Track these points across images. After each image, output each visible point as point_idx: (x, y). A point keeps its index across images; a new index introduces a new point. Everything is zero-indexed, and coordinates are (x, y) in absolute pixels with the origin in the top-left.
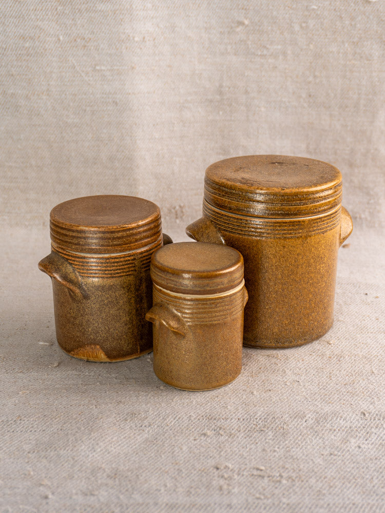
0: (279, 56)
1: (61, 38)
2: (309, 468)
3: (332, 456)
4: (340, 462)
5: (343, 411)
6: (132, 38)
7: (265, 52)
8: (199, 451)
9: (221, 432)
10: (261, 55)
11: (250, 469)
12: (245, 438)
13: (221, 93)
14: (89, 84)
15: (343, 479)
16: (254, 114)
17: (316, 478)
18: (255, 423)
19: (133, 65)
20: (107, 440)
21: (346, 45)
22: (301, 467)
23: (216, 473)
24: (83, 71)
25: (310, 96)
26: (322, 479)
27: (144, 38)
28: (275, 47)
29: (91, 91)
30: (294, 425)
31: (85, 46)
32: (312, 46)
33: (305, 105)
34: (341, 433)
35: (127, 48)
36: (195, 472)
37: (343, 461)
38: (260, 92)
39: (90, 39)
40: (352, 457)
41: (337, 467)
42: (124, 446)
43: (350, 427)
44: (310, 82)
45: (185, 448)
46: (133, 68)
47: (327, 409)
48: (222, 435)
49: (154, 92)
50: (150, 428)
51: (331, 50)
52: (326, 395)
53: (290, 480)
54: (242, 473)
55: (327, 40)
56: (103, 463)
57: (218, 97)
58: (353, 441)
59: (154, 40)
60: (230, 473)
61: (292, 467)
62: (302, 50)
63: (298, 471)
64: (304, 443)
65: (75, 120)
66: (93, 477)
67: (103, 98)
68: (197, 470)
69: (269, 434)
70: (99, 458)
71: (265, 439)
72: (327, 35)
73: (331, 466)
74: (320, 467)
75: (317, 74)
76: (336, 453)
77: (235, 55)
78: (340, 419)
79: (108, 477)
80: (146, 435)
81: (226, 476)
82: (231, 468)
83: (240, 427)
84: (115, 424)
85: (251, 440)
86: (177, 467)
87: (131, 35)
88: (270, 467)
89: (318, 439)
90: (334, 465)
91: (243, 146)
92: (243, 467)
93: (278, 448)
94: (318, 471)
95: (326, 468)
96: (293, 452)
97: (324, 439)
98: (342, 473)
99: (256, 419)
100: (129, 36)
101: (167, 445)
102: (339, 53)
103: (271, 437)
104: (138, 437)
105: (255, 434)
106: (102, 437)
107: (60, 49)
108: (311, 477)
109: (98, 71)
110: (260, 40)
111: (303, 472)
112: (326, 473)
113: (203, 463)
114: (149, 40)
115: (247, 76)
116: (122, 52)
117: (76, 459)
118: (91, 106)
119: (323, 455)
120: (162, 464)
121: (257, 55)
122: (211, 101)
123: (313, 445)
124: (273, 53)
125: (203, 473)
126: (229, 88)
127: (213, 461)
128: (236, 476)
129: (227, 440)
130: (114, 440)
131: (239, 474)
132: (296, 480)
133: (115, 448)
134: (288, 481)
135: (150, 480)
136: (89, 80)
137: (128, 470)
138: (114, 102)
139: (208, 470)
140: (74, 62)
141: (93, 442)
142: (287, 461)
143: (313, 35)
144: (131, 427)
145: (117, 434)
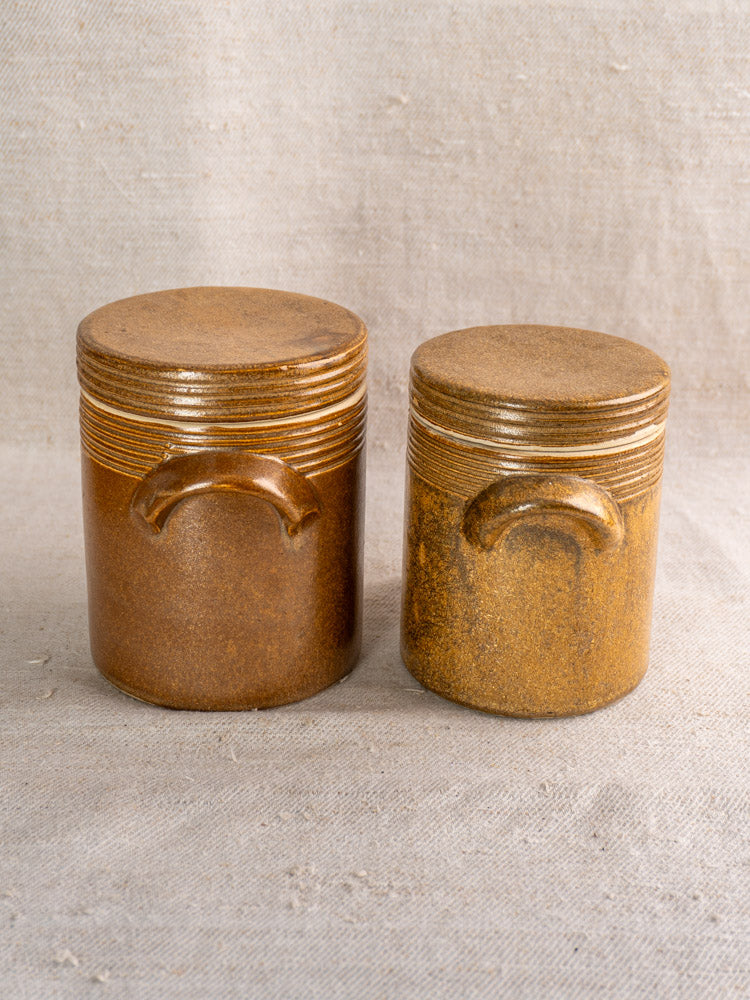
0: (462, 157)
1: (82, 124)
2: (438, 874)
3: (479, 855)
4: (490, 864)
5: (511, 781)
6: (204, 126)
7: (438, 150)
8: (265, 846)
9: (306, 814)
10: (430, 156)
11: (345, 874)
12: (345, 824)
13: (361, 219)
14: (129, 203)
15: (489, 892)
16: (419, 256)
17: (445, 889)
18: (364, 799)
19: (207, 171)
20: (119, 826)
21: (578, 142)
22: (426, 871)
23: (288, 880)
24: (119, 181)
25: (516, 226)
26: (456, 891)
27: (226, 125)
28: (455, 142)
29: (132, 215)
30: (427, 803)
31: (122, 139)
32: (518, 143)
33: (509, 241)
34: (501, 819)
35: (195, 143)
36: (255, 880)
37: (495, 863)
38: (429, 217)
39: (132, 127)
40: (512, 859)
41: (483, 872)
42: (146, 836)
43: (518, 809)
44: (515, 203)
45: (243, 841)
46: (206, 176)
47: (487, 776)
48: (307, 820)
49: (244, 216)
50: (191, 806)
51: (552, 149)
52: (490, 752)
53: (403, 893)
54: (329, 882)
55: (544, 132)
56: (109, 864)
57: (356, 226)
58: (518, 830)
59: (244, 128)
60: (310, 883)
61: (412, 872)
62: (501, 148)
63: (419, 878)
64: (438, 832)
65: (104, 264)
66: (91, 885)
67: (153, 226)
68: (259, 876)
69: (383, 817)
70: (102, 855)
71: (377, 826)
72: (544, 124)
73: (473, 871)
74: (457, 871)
75: (528, 188)
76: (486, 850)
77: (386, 154)
78: (504, 796)
79: (114, 886)
80: (184, 819)
81: (302, 885)
82: (314, 874)
83: (339, 806)
84: (135, 798)
85: (354, 829)
86: (226, 871)
87: (203, 120)
88: (376, 871)
89: (461, 826)
90: (480, 869)
91: (400, 310)
92: (334, 871)
93: (395, 840)
94: (452, 878)
95: (465, 874)
96: (418, 846)
97: (471, 826)
98: (489, 882)
99: (368, 793)
100: (199, 122)
101: (215, 836)
102: (565, 154)
103: (386, 822)
104: (171, 822)
105: (362, 818)
106: (111, 821)
107: (79, 143)
108: (438, 889)
109: (146, 180)
110: (428, 130)
111: (427, 880)
112: (462, 882)
113: (270, 865)
114: (234, 129)
115: (408, 189)
116: (186, 149)
117: (65, 856)
118: (133, 240)
119: (464, 852)
120: (204, 867)
121: (424, 155)
122: (344, 232)
123: (452, 837)
124: (451, 151)
125: (267, 882)
126: (375, 210)
127: (287, 862)
128: (319, 887)
129: (314, 828)
130: (130, 826)
131: (323, 883)
132: (413, 894)
133: (130, 840)
134: (400, 893)
135: (180, 892)
136: (130, 196)
137: (148, 876)
138: (172, 233)
139: (275, 877)
140: (104, 165)
141: (95, 829)
142: (405, 862)
143: (520, 123)
144: (161, 802)
145: (136, 816)
